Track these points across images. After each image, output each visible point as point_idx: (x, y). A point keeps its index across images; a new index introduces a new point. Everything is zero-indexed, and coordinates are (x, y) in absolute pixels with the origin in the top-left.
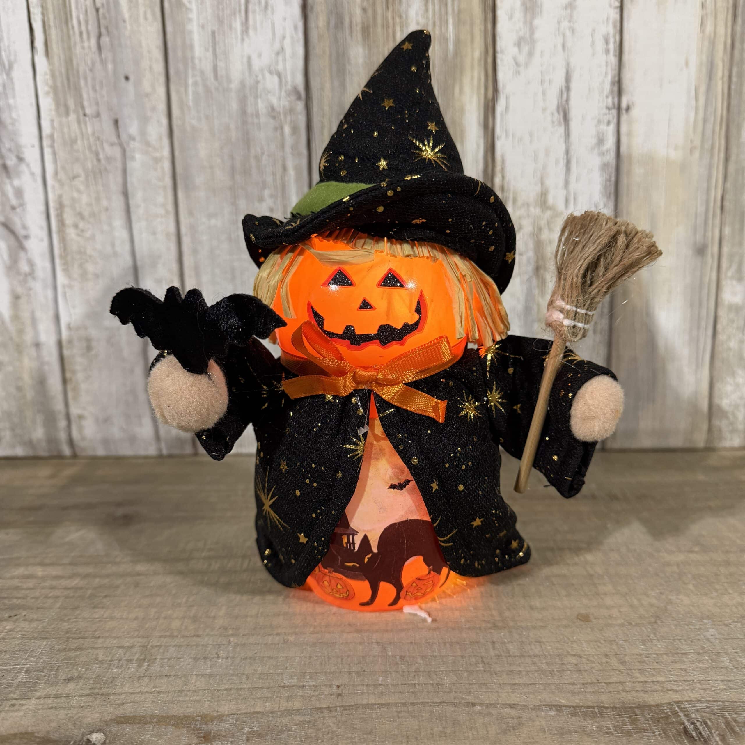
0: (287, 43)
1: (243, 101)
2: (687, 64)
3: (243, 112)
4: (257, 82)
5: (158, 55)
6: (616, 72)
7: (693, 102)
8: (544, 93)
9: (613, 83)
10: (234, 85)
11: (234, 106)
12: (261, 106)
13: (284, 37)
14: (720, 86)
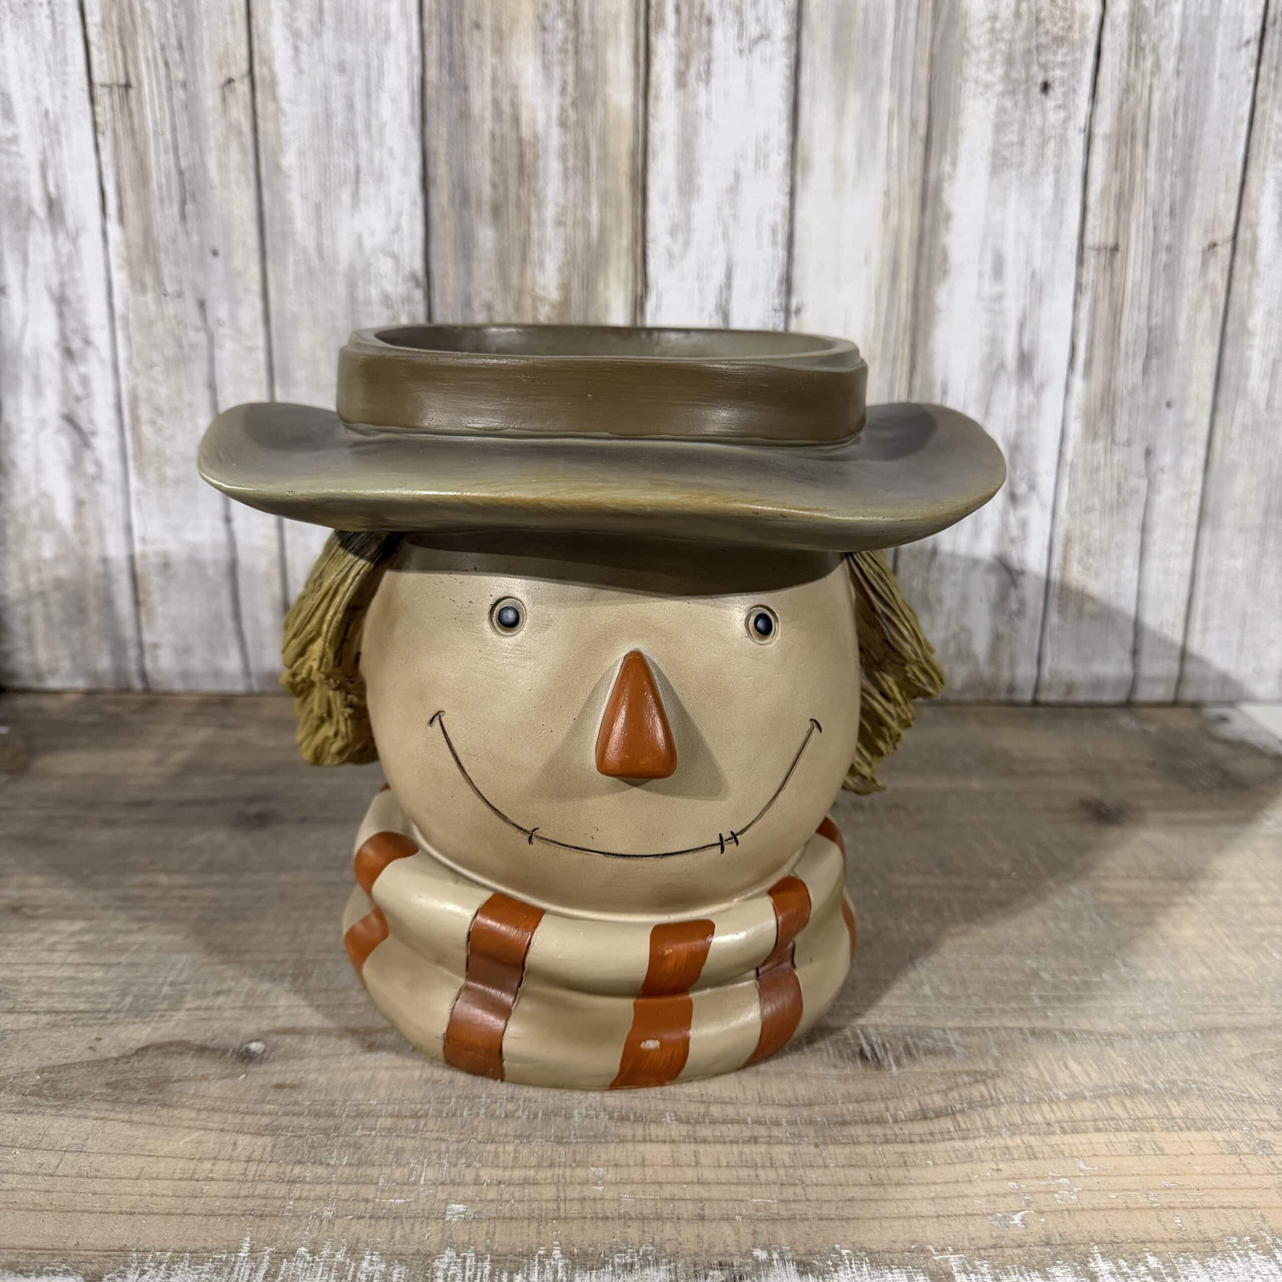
0: (404, 219)
1: (352, 286)
2: (867, 259)
3: (352, 299)
4: (369, 265)
5: (252, 228)
6: (785, 269)
7: (873, 305)
8: (701, 291)
9: (781, 282)
10: (342, 267)
11: (342, 290)
12: (374, 293)
13: (400, 214)
14: (905, 287)
